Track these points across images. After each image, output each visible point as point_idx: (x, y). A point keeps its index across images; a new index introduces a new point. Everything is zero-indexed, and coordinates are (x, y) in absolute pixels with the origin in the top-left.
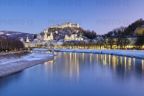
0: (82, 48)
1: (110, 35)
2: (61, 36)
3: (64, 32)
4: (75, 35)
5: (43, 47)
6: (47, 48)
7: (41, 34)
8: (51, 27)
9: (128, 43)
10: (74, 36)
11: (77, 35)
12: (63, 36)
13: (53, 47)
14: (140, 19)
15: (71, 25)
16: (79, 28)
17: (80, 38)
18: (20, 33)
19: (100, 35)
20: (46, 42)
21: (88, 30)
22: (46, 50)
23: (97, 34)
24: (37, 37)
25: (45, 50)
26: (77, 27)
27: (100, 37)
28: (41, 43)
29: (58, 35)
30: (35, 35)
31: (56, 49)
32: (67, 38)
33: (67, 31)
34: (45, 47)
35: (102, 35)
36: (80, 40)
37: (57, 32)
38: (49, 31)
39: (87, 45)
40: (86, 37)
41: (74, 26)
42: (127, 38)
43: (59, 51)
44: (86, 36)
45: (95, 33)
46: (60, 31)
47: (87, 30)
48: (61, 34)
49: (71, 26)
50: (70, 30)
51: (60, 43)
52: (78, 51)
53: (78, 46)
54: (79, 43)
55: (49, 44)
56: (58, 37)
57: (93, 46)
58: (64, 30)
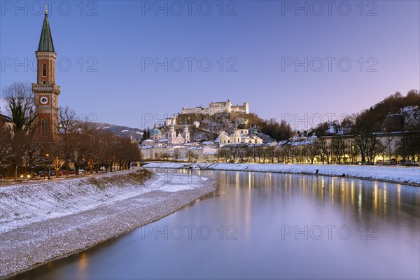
0: (267, 160)
1: (324, 131)
2: (208, 132)
3: (214, 124)
4: (244, 131)
5: (170, 159)
6: (180, 162)
7: (160, 128)
8: (184, 113)
9: (381, 151)
10: (242, 132)
11: (247, 131)
12: (213, 134)
13: (194, 160)
14: (395, 93)
15: (232, 107)
16: (250, 114)
17: (255, 137)
18: (107, 125)
19: (299, 132)
20: (177, 147)
21: (272, 120)
22: (179, 167)
23: (293, 129)
24: (151, 136)
25: (176, 167)
26: (245, 113)
27: (300, 136)
28: (165, 151)
29: (199, 130)
30: (145, 132)
31: (203, 165)
32: (224, 138)
33: (221, 123)
34: (174, 159)
35: (305, 132)
36: (256, 142)
37: (197, 124)
38: (178, 122)
39: (278, 154)
40: (268, 137)
41: (237, 110)
42: (377, 138)
43: (209, 169)
44: (266, 134)
45: (289, 127)
46: (204, 122)
47: (269, 120)
48: (206, 128)
49: (230, 110)
50: (227, 120)
51: (210, 150)
52: (258, 169)
53: (255, 156)
54: (259, 150)
55: (183, 153)
56: (201, 136)
57: (293, 157)
58: (214, 119)
